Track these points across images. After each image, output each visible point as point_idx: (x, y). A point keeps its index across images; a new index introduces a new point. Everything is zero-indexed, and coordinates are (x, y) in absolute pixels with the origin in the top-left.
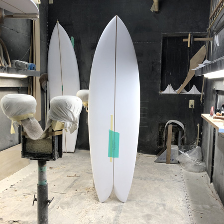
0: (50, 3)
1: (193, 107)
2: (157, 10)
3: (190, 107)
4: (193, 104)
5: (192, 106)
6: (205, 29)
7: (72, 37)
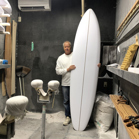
6: (113, 39)
7: (32, 42)
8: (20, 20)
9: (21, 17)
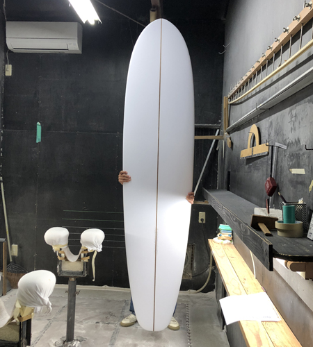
0: (6, 75)
1: (204, 222)
3: (200, 221)
4: (204, 218)
5: (202, 220)
7: (38, 123)
8: (9, 72)
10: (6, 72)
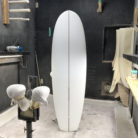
2: (101, 11)
6: (131, 22)
7: (50, 28)
8: (37, 6)
9: (38, 3)
10: (36, 6)
